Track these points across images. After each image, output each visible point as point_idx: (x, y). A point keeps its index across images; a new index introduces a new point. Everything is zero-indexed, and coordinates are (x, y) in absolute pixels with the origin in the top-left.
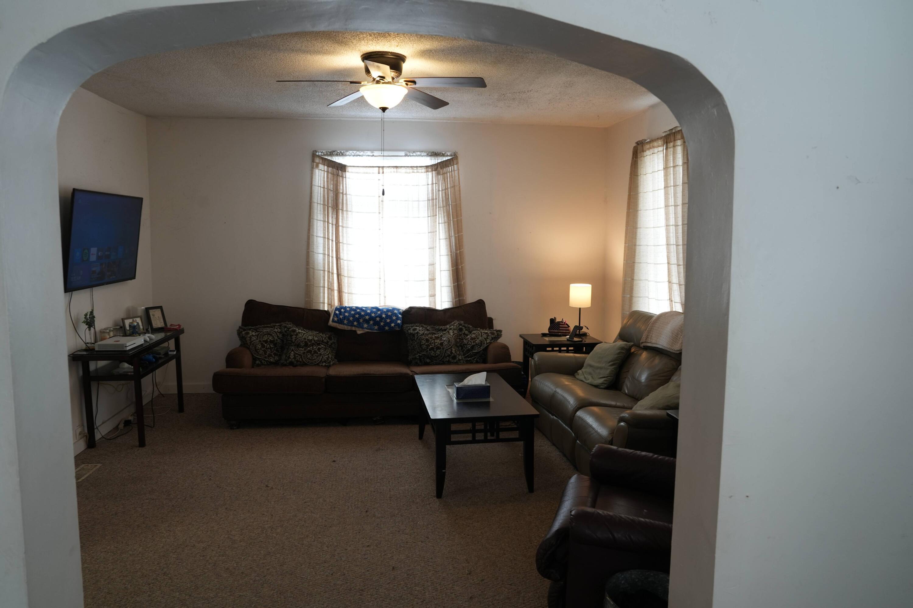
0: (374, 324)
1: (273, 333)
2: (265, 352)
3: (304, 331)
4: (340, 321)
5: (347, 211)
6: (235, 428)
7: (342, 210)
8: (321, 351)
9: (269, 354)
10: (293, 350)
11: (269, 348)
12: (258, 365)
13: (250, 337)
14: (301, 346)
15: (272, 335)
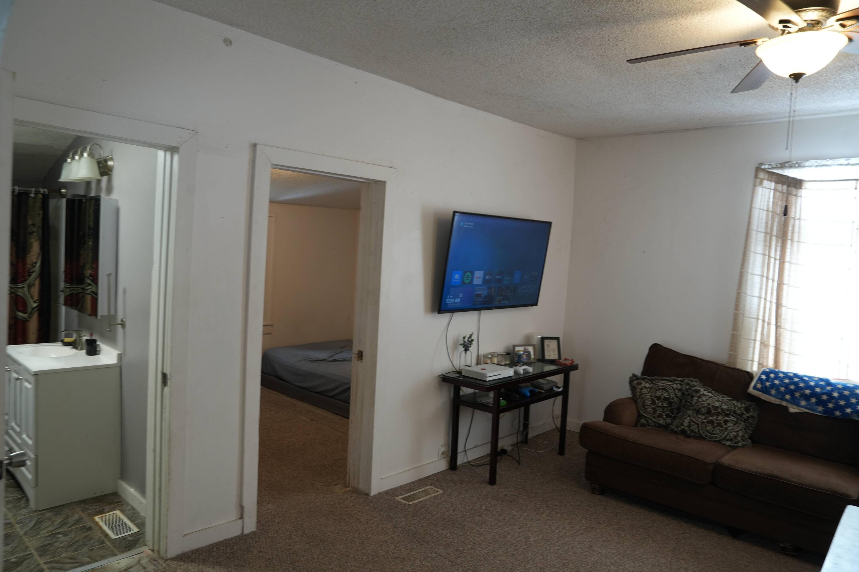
0: (818, 403)
1: (670, 389)
2: (655, 410)
3: (712, 394)
4: (765, 390)
5: (798, 242)
6: (597, 493)
7: (792, 240)
8: (728, 425)
9: (659, 413)
10: (689, 416)
11: (660, 407)
12: (643, 425)
13: (641, 389)
14: (702, 412)
15: (668, 391)
